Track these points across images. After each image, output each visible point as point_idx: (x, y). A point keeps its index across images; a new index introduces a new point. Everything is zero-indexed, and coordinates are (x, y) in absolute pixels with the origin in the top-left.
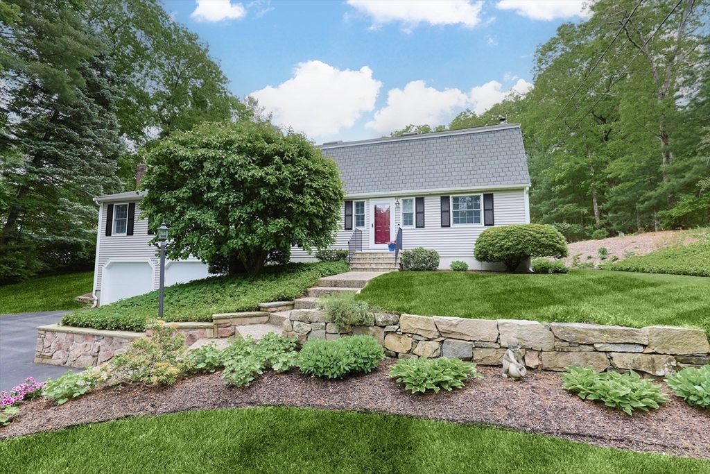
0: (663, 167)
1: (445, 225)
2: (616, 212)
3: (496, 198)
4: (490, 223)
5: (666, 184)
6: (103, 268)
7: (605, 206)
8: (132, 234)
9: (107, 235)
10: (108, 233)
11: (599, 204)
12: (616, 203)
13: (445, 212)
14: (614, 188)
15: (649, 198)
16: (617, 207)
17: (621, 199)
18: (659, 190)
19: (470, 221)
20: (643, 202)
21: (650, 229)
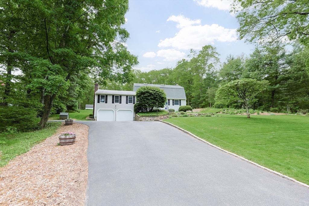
0: (201, 96)
1: (173, 105)
2: (193, 104)
3: (181, 100)
4: (180, 105)
5: (201, 99)
6: (97, 111)
7: (191, 102)
8: (107, 103)
9: (98, 103)
10: (98, 102)
11: (190, 102)
12: (193, 102)
13: (173, 103)
14: (193, 99)
15: (198, 101)
16: (193, 103)
17: (194, 101)
18: (200, 100)
19: (177, 105)
20: (197, 102)
21: (198, 108)
